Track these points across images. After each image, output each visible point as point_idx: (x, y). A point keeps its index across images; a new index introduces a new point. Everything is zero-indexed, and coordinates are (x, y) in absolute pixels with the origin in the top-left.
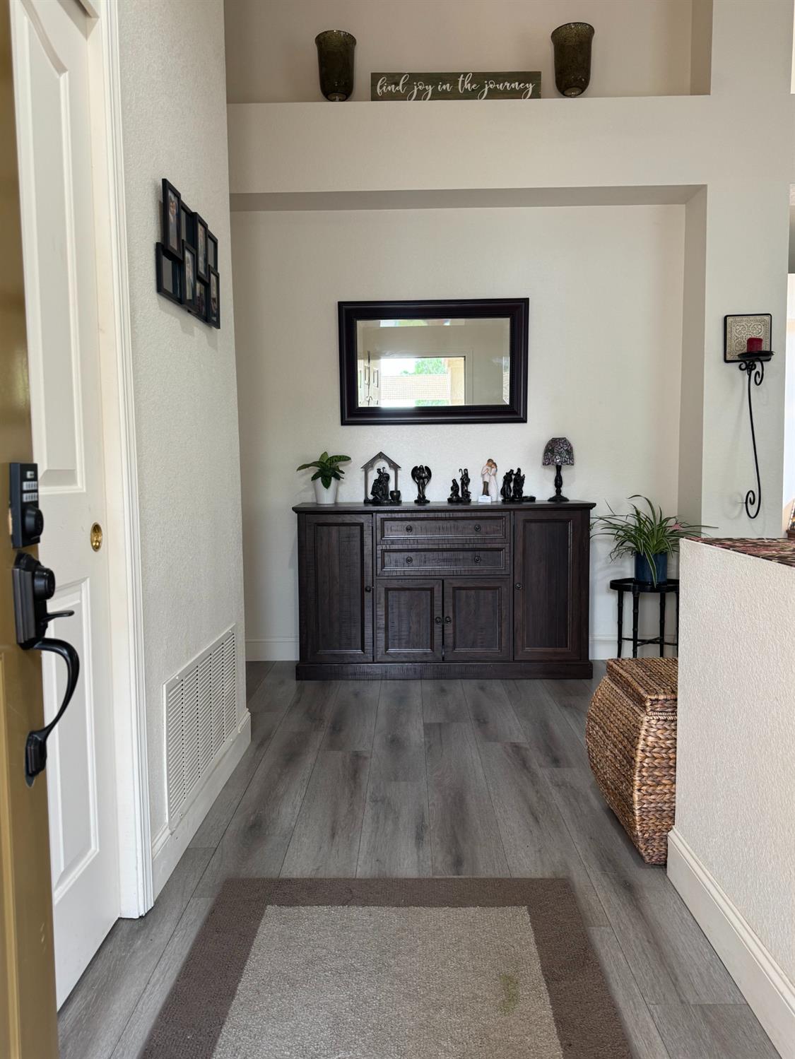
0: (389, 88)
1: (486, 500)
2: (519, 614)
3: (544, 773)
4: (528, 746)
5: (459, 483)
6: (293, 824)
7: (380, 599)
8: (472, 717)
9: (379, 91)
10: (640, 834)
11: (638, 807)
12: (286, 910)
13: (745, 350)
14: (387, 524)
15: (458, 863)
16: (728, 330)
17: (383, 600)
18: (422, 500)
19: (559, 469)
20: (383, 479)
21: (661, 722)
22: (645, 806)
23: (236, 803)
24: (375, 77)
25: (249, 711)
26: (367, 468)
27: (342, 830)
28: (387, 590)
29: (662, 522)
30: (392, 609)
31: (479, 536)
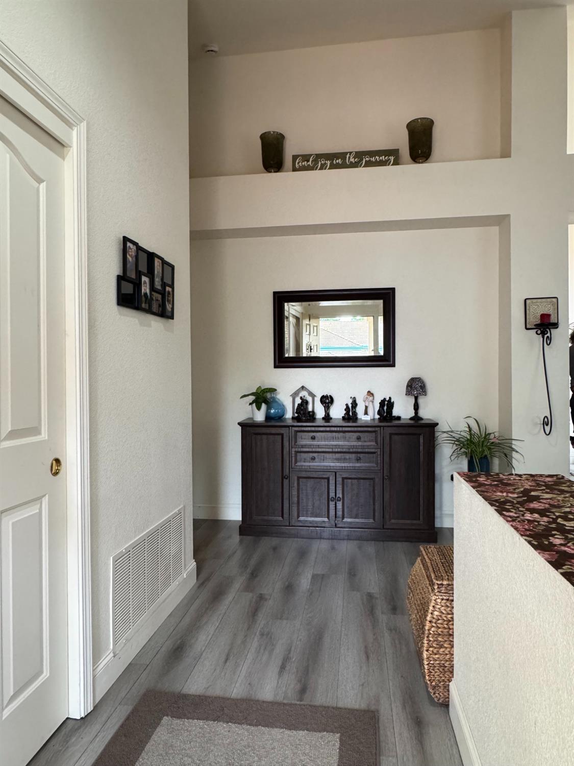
0: (303, 163)
1: (368, 418)
2: (387, 496)
3: (383, 618)
4: (378, 596)
5: (350, 406)
6: (203, 649)
7: (294, 484)
8: (347, 570)
9: (297, 165)
10: (429, 682)
11: (427, 663)
12: (176, 721)
13: (539, 322)
14: (299, 434)
15: (303, 691)
16: (527, 308)
17: (296, 485)
18: (327, 418)
19: (416, 398)
20: (304, 402)
21: (444, 601)
22: (431, 662)
23: (172, 629)
24: (295, 158)
25: (195, 561)
26: (294, 396)
27: (234, 656)
28: (299, 478)
29: (486, 435)
30: (302, 491)
31: (360, 443)
